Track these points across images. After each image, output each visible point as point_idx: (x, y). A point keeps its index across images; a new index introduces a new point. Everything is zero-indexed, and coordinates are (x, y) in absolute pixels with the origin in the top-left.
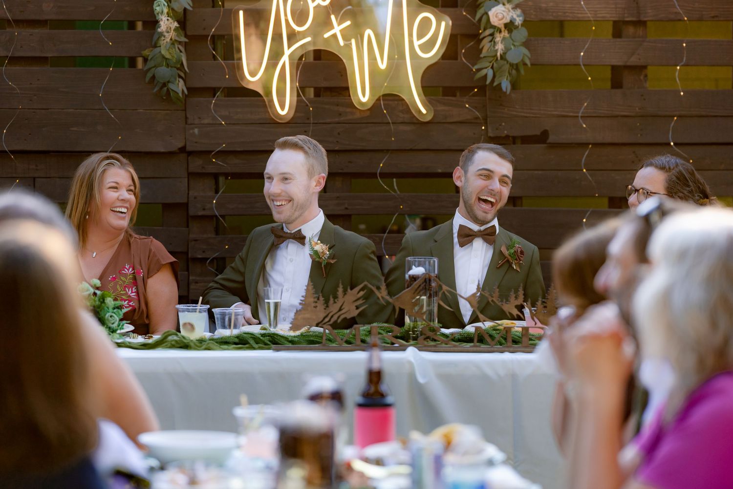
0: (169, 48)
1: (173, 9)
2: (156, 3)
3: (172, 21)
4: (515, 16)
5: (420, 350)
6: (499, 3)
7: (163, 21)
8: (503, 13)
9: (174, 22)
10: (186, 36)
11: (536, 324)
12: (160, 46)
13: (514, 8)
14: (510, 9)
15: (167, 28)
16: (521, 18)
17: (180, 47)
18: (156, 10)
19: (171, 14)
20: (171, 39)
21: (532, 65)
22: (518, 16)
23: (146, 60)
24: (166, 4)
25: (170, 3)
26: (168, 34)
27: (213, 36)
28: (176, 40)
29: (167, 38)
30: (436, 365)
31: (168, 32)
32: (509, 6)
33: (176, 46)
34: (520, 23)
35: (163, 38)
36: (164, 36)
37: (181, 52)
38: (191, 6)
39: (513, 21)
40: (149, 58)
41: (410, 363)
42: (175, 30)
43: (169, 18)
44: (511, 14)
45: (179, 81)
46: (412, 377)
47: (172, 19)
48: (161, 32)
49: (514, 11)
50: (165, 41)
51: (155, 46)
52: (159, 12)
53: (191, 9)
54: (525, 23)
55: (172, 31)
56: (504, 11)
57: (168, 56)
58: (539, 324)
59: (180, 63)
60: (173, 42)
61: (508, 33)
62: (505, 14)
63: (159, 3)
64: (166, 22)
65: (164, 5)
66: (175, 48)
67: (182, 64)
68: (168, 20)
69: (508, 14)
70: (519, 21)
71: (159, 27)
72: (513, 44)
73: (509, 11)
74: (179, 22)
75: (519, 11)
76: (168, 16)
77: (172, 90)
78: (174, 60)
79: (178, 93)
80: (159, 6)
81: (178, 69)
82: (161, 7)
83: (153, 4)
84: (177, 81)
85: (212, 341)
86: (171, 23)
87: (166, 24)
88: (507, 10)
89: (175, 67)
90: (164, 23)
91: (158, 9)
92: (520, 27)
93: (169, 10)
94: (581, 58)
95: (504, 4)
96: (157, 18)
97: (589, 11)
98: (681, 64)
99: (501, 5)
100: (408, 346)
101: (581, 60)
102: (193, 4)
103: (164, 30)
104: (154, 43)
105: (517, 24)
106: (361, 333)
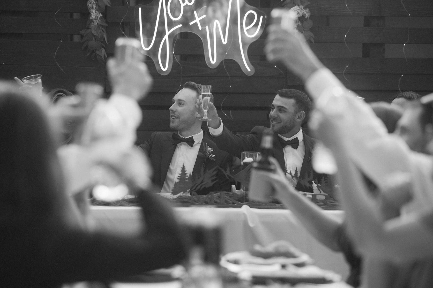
0: (96, 29)
1: (99, 6)
2: (89, 2)
3: (98, 13)
4: (305, 13)
5: (251, 207)
6: (295, 5)
7: (93, 13)
8: (298, 10)
9: (100, 13)
10: (106, 22)
11: (321, 192)
12: (91, 28)
13: (305, 8)
15: (95, 17)
16: (309, 14)
17: (103, 29)
18: (89, 6)
19: (98, 9)
20: (98, 24)
21: (315, 42)
22: (307, 13)
23: (82, 36)
24: (95, 3)
25: (97, 2)
26: (96, 21)
27: (123, 23)
28: (100, 25)
29: (95, 23)
30: (261, 216)
31: (96, 20)
32: (302, 7)
33: (101, 28)
34: (308, 16)
35: (93, 23)
37: (104, 32)
38: (109, 4)
39: (304, 15)
40: (84, 35)
41: (244, 214)
42: (100, 18)
43: (97, 11)
44: (303, 11)
45: (102, 50)
46: (245, 223)
47: (98, 12)
48: (91, 19)
49: (305, 10)
50: (94, 25)
51: (88, 28)
52: (90, 7)
53: (110, 6)
54: (311, 17)
55: (98, 19)
57: (95, 34)
59: (103, 38)
60: (99, 26)
61: (301, 23)
62: (299, 11)
63: (91, 2)
64: (95, 13)
65: (94, 3)
66: (100, 29)
67: (104, 39)
68: (96, 12)
69: (301, 12)
70: (307, 15)
71: (91, 16)
72: (304, 30)
73: (302, 9)
74: (102, 14)
75: (308, 10)
76: (96, 10)
77: (98, 55)
78: (100, 37)
79: (101, 57)
80: (91, 3)
81: (102, 42)
82: (92, 4)
83: (87, 3)
86: (98, 14)
88: (300, 9)
89: (100, 41)
91: (90, 5)
92: (308, 19)
93: (97, 6)
94: (345, 38)
95: (299, 6)
96: (89, 11)
97: (350, 10)
98: (406, 43)
99: (297, 6)
100: (243, 205)
101: (345, 40)
102: (110, 3)
103: (94, 18)
104: (87, 26)
105: (306, 17)
106: (215, 197)
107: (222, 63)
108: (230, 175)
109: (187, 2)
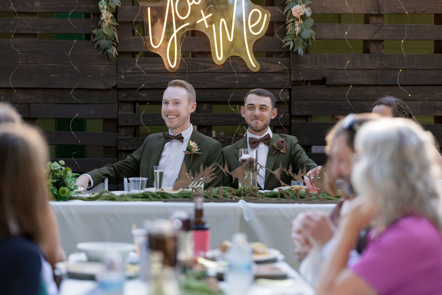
0: (108, 29)
1: (110, 6)
2: (100, 3)
4: (307, 11)
5: (247, 202)
6: (297, 4)
7: (104, 13)
9: (110, 14)
10: (117, 22)
11: (313, 187)
12: (103, 28)
14: (304, 7)
15: (106, 17)
16: (310, 13)
17: (114, 28)
18: (100, 6)
19: (109, 9)
20: (109, 24)
21: (316, 39)
22: (308, 11)
23: (94, 36)
24: (106, 4)
25: (108, 2)
26: (107, 21)
28: (111, 24)
30: (256, 210)
31: (107, 20)
33: (112, 28)
34: (309, 15)
36: (105, 22)
37: (114, 31)
39: (306, 14)
40: (96, 35)
41: (241, 209)
42: (111, 18)
44: (304, 10)
45: (113, 48)
46: (242, 217)
47: (109, 12)
48: (102, 20)
49: (306, 8)
50: (105, 25)
51: (100, 28)
52: (102, 8)
53: (120, 6)
54: (313, 16)
55: (109, 19)
56: (300, 8)
57: (107, 33)
58: (315, 187)
60: (110, 26)
61: (303, 21)
62: (301, 10)
63: (102, 3)
64: (106, 13)
65: (105, 4)
66: (111, 29)
67: (115, 38)
68: (107, 12)
69: (303, 10)
70: (309, 14)
71: (102, 17)
72: (305, 28)
73: (304, 8)
74: (113, 14)
75: (309, 9)
76: (107, 11)
77: (109, 53)
78: (111, 36)
79: (113, 55)
81: (113, 41)
82: (103, 5)
83: (98, 3)
84: (112, 48)
85: (128, 196)
86: (109, 14)
87: (106, 15)
88: (302, 8)
89: (111, 40)
90: (105, 14)
91: (101, 6)
92: (309, 18)
93: (108, 7)
94: (346, 35)
95: (300, 4)
96: (101, 12)
97: (350, 8)
98: (404, 39)
99: (299, 5)
100: (239, 199)
101: (346, 37)
102: (121, 4)
103: (104, 18)
104: (99, 26)
105: (308, 16)
106: (214, 192)
107: (228, 59)
108: (228, 172)
109: (194, 2)
